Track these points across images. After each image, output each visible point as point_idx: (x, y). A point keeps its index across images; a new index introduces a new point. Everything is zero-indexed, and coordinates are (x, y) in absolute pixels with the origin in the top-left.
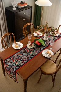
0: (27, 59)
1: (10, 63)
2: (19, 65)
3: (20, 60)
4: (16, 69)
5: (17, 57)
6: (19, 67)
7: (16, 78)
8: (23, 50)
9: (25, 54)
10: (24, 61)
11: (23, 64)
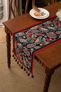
0: (56, 37)
1: (25, 39)
2: (41, 45)
3: (43, 37)
4: (34, 49)
5: (37, 31)
6: (39, 47)
7: (31, 69)
8: (48, 22)
9: (51, 28)
10: (51, 40)
11: (48, 43)
